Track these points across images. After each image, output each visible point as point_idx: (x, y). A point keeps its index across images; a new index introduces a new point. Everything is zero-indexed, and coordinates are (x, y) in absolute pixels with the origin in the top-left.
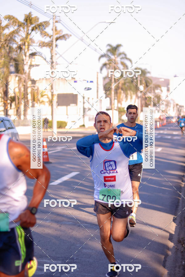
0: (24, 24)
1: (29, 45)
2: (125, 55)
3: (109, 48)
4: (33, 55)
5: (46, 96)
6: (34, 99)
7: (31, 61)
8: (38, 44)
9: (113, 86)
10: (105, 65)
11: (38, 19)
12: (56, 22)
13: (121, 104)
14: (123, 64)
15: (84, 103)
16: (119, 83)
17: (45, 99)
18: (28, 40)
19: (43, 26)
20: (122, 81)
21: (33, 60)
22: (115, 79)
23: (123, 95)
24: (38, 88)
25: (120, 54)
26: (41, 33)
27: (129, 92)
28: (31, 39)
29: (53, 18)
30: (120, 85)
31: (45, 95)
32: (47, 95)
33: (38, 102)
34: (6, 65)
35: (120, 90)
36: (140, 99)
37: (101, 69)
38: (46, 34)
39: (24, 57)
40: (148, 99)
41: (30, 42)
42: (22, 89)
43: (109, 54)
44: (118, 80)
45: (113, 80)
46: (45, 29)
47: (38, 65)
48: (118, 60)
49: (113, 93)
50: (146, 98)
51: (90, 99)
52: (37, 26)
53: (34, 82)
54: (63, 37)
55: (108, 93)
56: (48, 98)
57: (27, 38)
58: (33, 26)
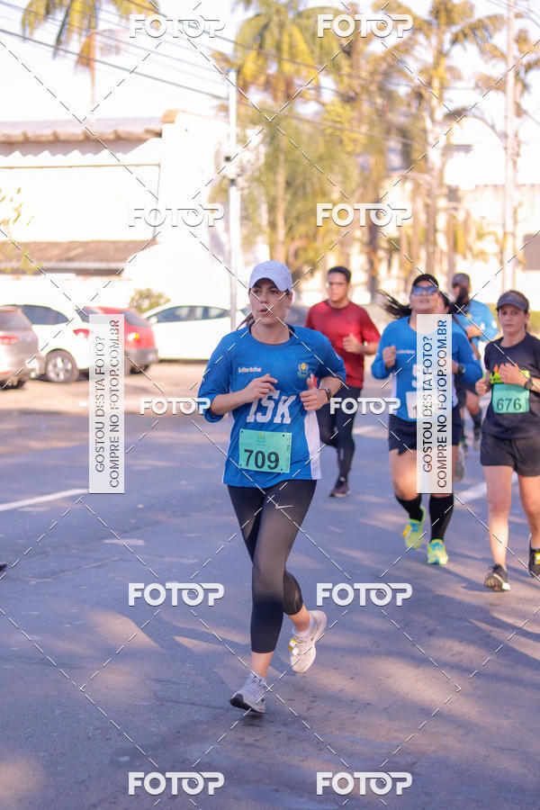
0: (429, 23)
1: (443, 87)
4: (456, 115)
5: (491, 238)
6: (454, 246)
7: (450, 134)
8: (472, 84)
11: (472, 8)
17: (489, 246)
18: (441, 70)
19: (486, 28)
24: (468, 214)
26: (482, 51)
28: (451, 69)
29: (509, 6)
31: (489, 233)
32: (494, 234)
33: (469, 255)
34: (374, 147)
38: (497, 53)
39: (428, 124)
41: (448, 76)
42: (423, 217)
46: (491, 37)
47: (467, 148)
52: (467, 31)
53: (453, 194)
57: (436, 65)
58: (455, 29)
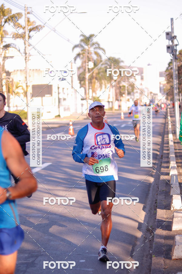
1: (2, 37)
2: (98, 45)
3: (82, 38)
4: (7, 46)
5: (21, 88)
6: (9, 91)
7: (5, 53)
8: (12, 36)
9: (87, 75)
10: (79, 55)
11: (11, 11)
12: (28, 13)
13: (96, 94)
14: (96, 53)
15: (59, 93)
16: (93, 73)
17: (20, 90)
18: (1, 32)
19: (16, 17)
20: (96, 71)
21: (7, 51)
22: (88, 69)
23: (97, 84)
24: (13, 80)
25: (93, 44)
26: (15, 25)
27: (103, 81)
28: (4, 31)
29: (25, 10)
30: (94, 75)
31: (20, 86)
32: (22, 86)
33: (13, 94)
35: (94, 80)
36: (114, 88)
37: (75, 59)
38: (20, 26)
40: (122, 88)
41: (3, 33)
43: (83, 44)
44: (92, 69)
45: (87, 70)
46: (18, 20)
47: (12, 57)
48: (92, 50)
49: (87, 83)
50: (120, 87)
51: (64, 89)
52: (9, 18)
53: (8, 74)
54: (36, 28)
55: (82, 82)
56: (23, 89)
58: (5, 18)
